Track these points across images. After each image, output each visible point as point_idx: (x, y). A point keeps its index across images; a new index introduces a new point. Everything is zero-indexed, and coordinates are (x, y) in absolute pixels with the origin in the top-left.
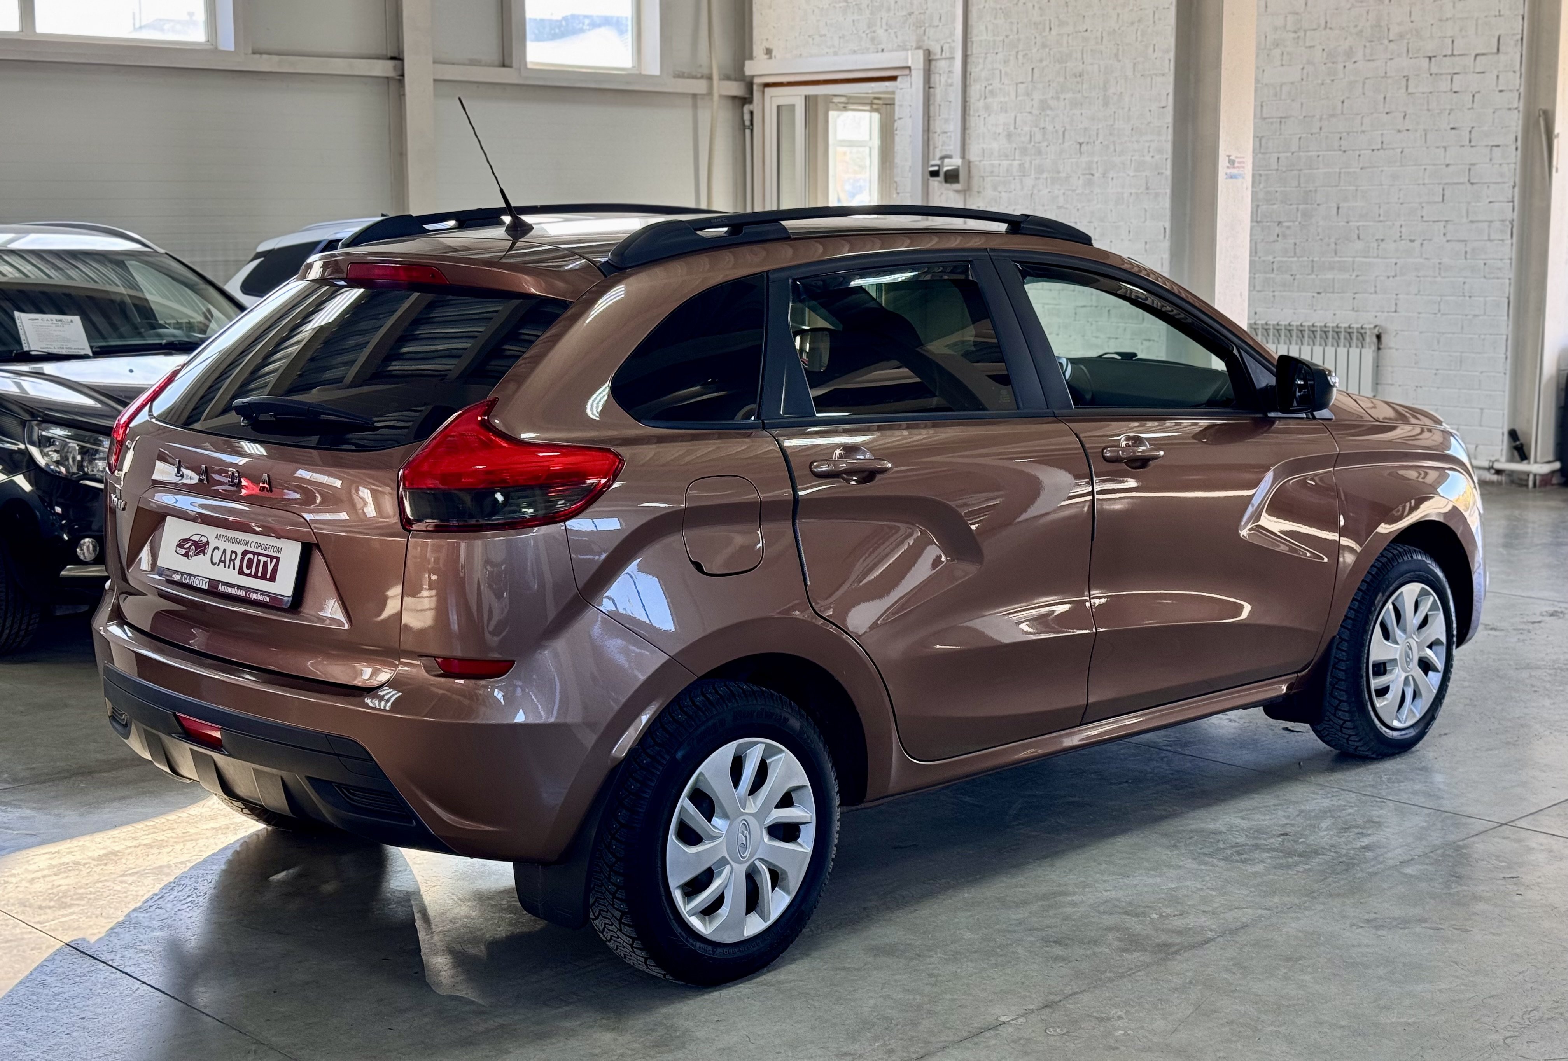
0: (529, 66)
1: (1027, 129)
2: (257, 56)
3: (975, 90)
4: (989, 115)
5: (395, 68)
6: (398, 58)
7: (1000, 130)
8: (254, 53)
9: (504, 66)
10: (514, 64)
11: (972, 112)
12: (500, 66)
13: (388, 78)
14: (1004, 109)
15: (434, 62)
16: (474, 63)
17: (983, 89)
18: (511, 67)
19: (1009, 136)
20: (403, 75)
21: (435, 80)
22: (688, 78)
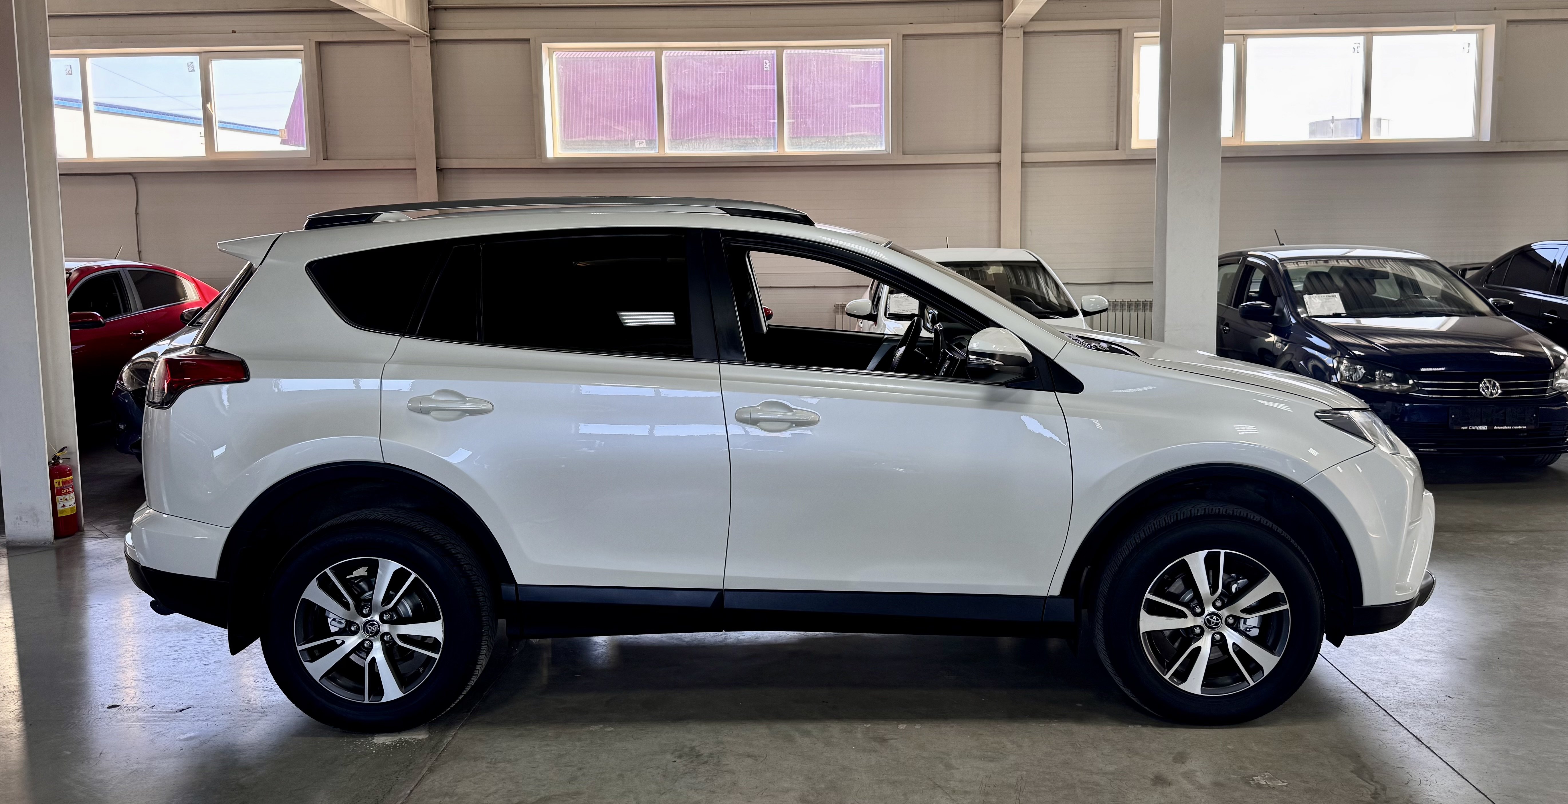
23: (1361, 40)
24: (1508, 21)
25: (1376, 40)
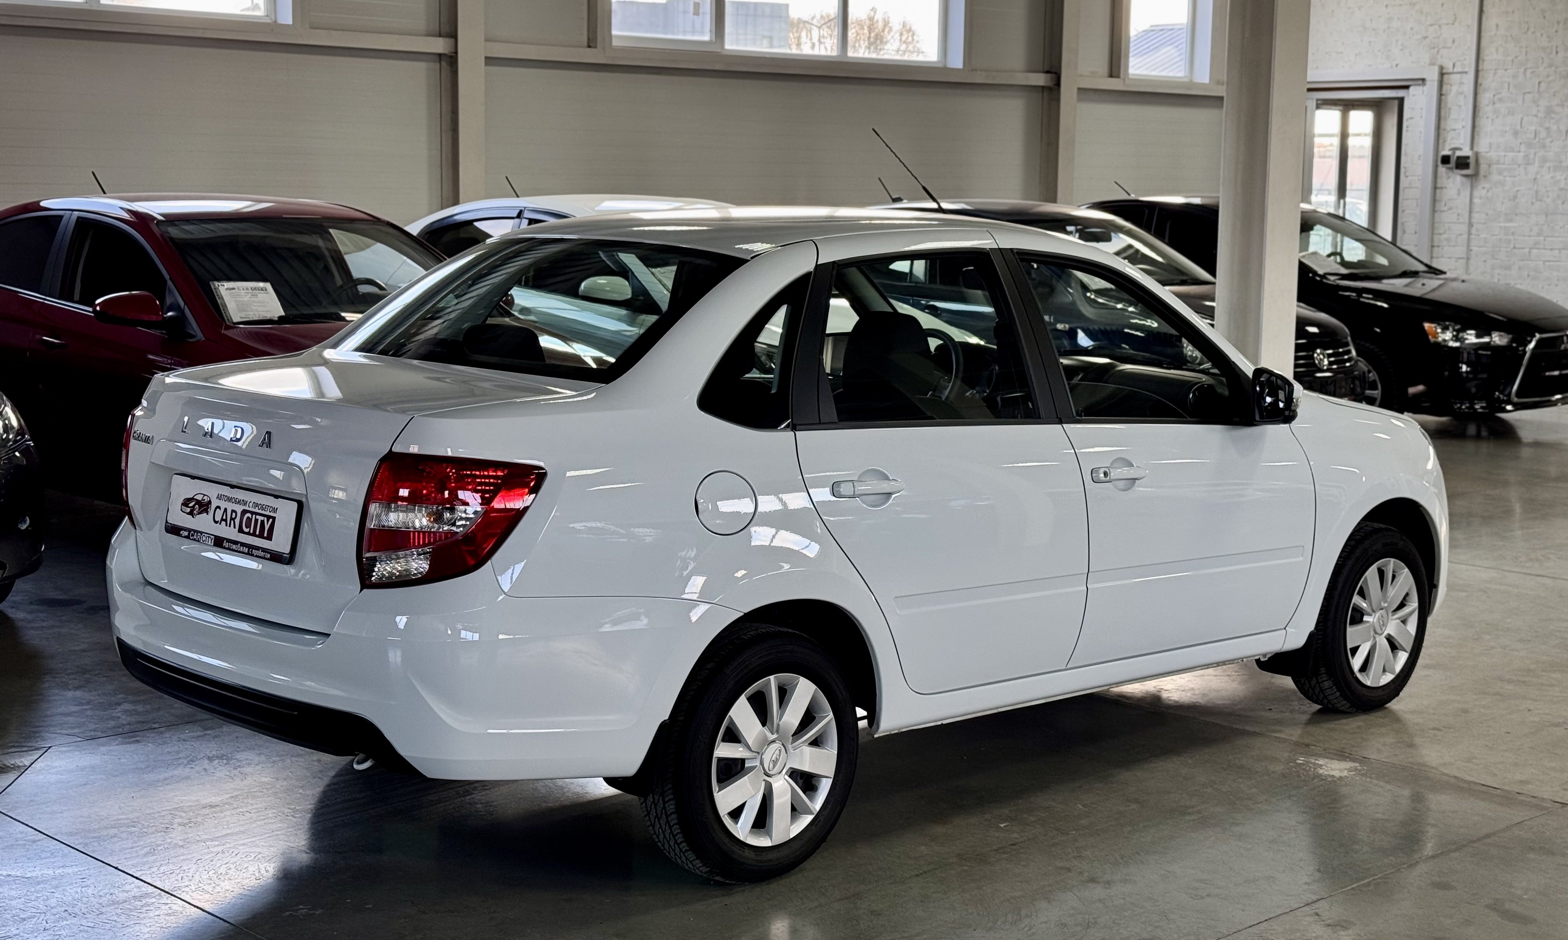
0: (1131, 77)
1: (1533, 128)
3: (1485, 98)
4: (1497, 117)
5: (1054, 79)
6: (1056, 72)
7: (1507, 129)
9: (1114, 77)
10: (1122, 76)
11: (1480, 114)
13: (1051, 84)
14: (1511, 113)
17: (1492, 96)
18: (1119, 78)
19: (1516, 133)
20: (1059, 85)
21: (1078, 89)
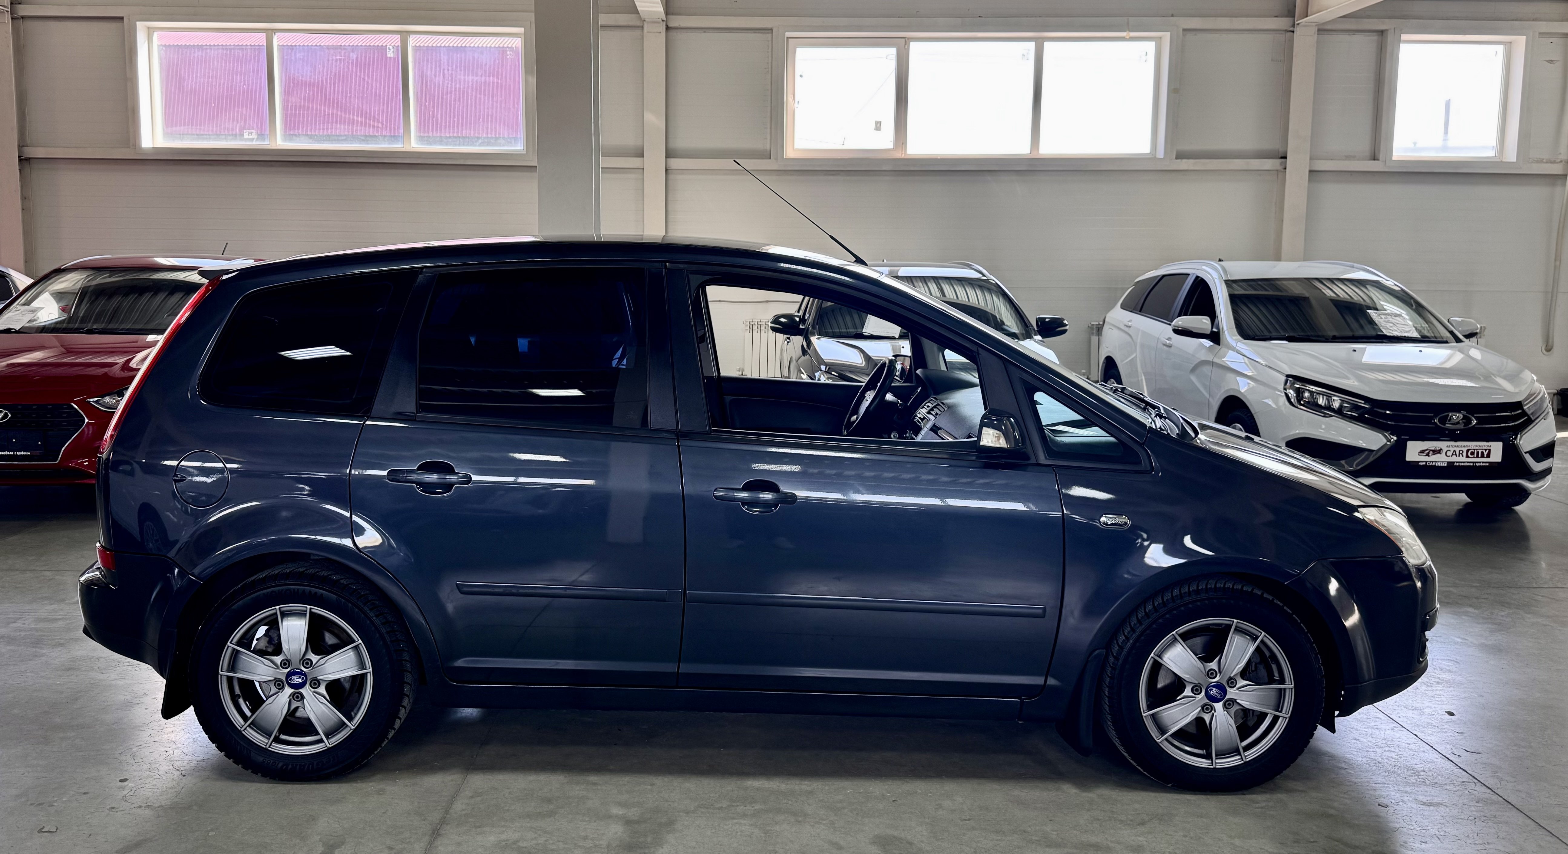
0: (1394, 159)
2: (1180, 160)
5: (1281, 164)
6: (1285, 157)
8: (1176, 158)
9: (1374, 160)
10: (1381, 159)
12: (1371, 160)
13: (1277, 170)
15: (1311, 159)
16: (1348, 158)
18: (1378, 160)
20: (1285, 169)
21: (1310, 171)
22: (1547, 163)
23: (1032, 45)
24: (1184, 30)
25: (1047, 45)
